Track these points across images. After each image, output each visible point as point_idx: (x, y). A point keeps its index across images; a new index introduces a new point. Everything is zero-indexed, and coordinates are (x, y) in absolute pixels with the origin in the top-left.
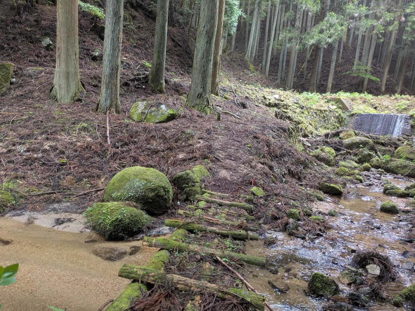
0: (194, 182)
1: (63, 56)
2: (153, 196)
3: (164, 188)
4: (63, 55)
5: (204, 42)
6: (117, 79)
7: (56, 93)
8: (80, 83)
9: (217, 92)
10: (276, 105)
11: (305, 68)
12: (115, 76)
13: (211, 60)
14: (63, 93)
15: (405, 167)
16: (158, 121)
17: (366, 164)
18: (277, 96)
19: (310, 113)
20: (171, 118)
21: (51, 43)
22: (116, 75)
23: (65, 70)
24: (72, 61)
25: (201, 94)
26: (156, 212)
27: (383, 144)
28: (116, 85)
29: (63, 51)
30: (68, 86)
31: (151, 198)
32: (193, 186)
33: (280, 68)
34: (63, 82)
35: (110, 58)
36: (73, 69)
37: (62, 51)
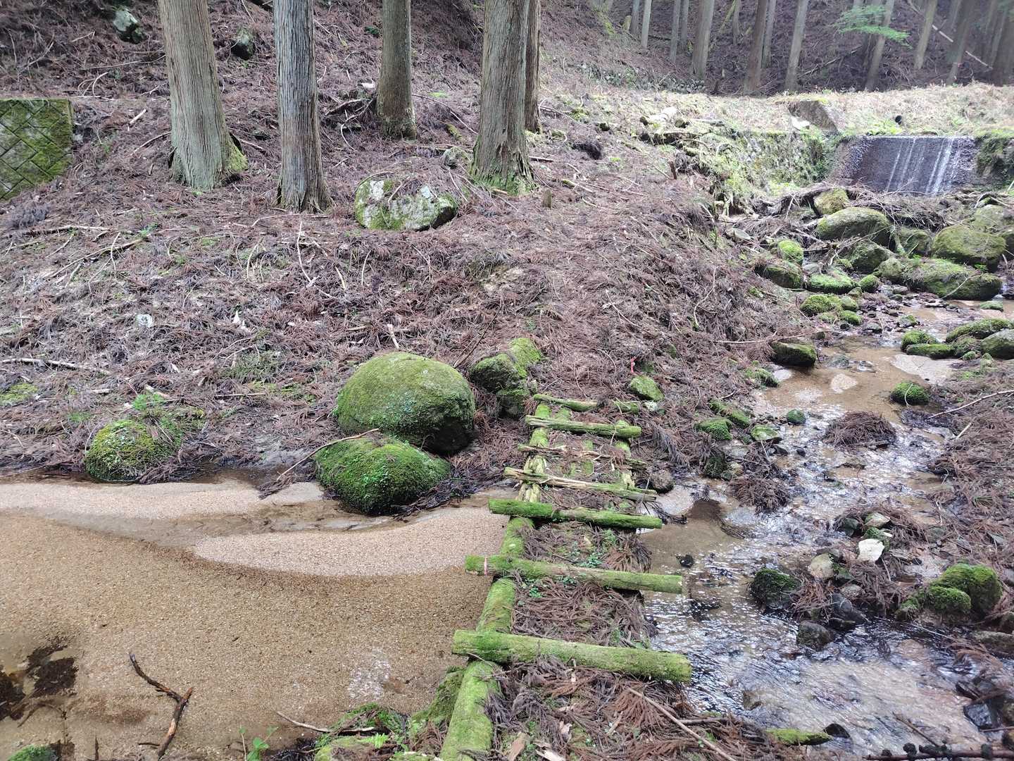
0: (515, 380)
1: (184, 79)
2: (440, 421)
3: (459, 401)
4: (183, 76)
5: (505, 18)
6: (313, 129)
7: (182, 168)
8: (229, 139)
9: (536, 124)
10: (670, 139)
11: (736, 17)
12: (310, 123)
13: (522, 61)
14: (196, 166)
15: (954, 278)
16: (418, 226)
17: (870, 278)
18: (672, 111)
19: (749, 145)
20: (447, 216)
21: (135, 21)
22: (310, 120)
23: (193, 112)
24: (206, 90)
25: (505, 147)
26: (448, 448)
27: (909, 222)
28: (314, 142)
29: (183, 66)
30: (205, 148)
31: (437, 425)
32: (515, 387)
33: (676, 21)
34: (193, 140)
35: (293, 80)
36: (211, 108)
37: (182, 68)
